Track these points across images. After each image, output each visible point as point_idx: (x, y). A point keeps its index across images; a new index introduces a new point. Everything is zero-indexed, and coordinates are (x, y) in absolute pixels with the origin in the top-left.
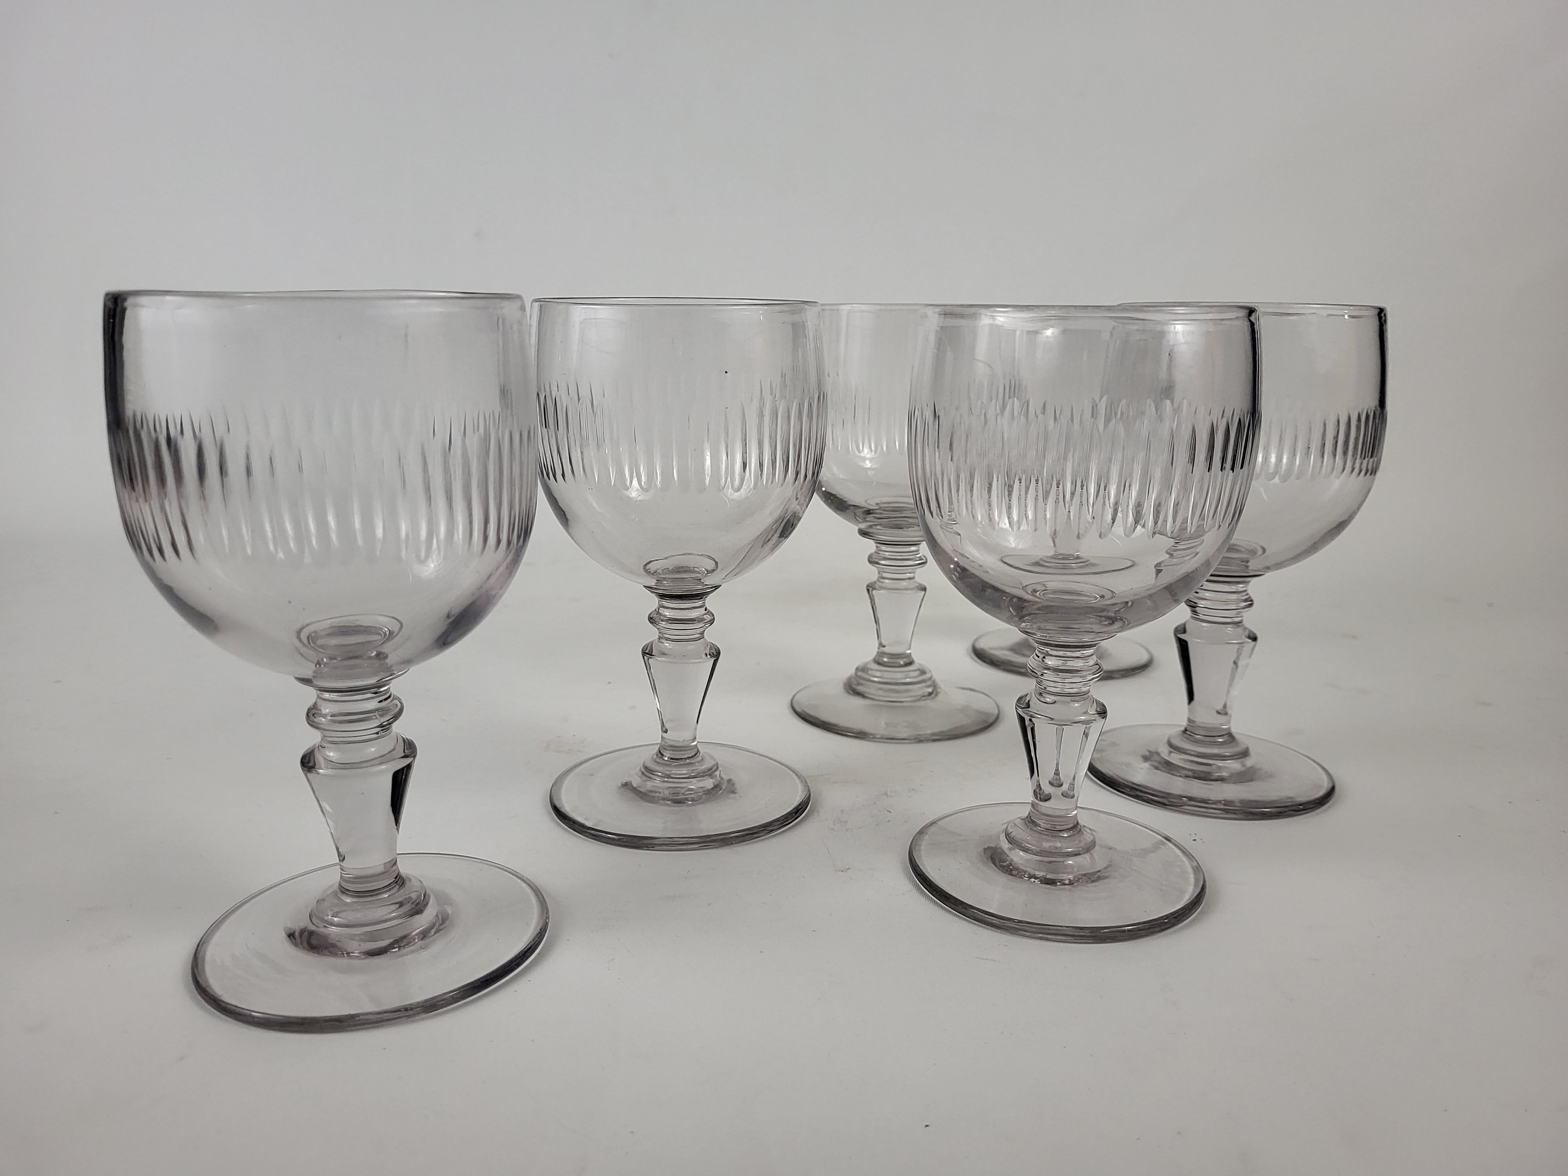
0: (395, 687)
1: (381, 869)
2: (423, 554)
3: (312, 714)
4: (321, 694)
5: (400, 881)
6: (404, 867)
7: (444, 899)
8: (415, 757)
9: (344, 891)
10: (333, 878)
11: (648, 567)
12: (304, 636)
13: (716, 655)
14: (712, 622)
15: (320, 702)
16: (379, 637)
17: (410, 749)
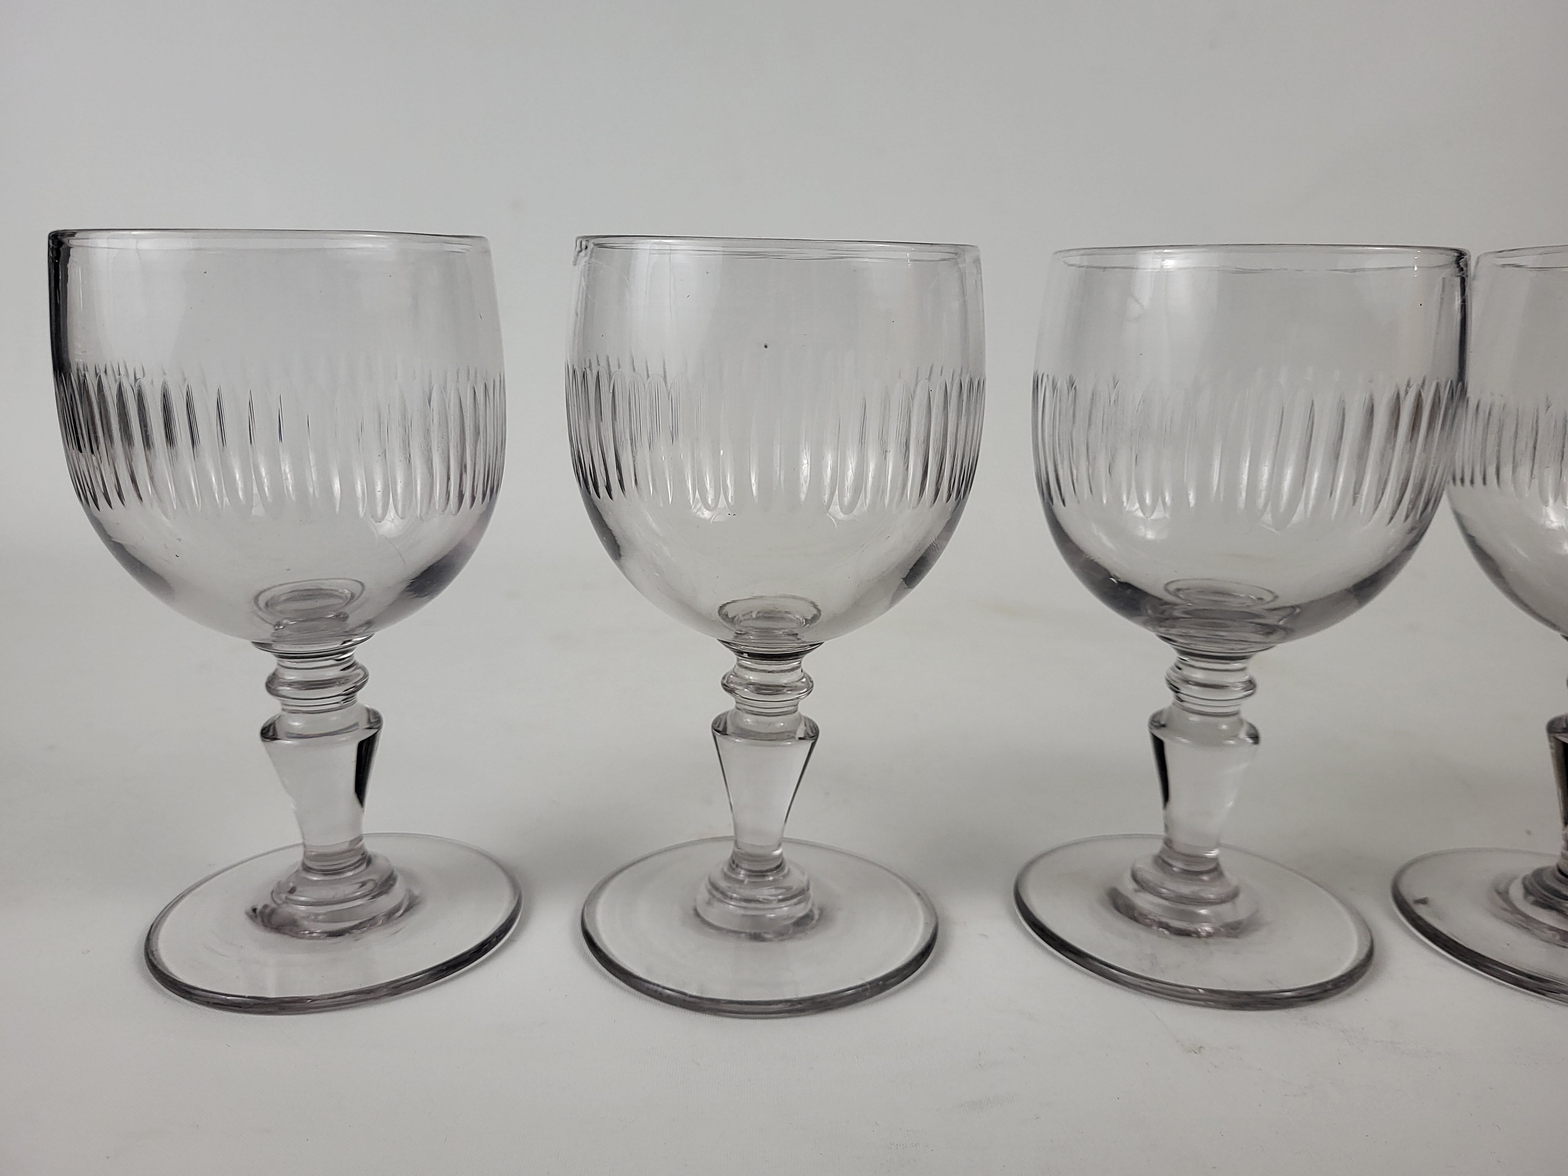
0: (359, 654)
1: (345, 847)
2: (380, 511)
3: (272, 684)
4: (282, 661)
5: (367, 860)
6: (370, 847)
7: (411, 877)
8: (379, 728)
9: (307, 869)
10: (297, 857)
11: (724, 611)
12: (262, 601)
13: (813, 734)
14: (810, 690)
15: (282, 670)
16: (341, 601)
17: (375, 720)
